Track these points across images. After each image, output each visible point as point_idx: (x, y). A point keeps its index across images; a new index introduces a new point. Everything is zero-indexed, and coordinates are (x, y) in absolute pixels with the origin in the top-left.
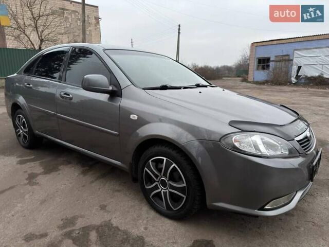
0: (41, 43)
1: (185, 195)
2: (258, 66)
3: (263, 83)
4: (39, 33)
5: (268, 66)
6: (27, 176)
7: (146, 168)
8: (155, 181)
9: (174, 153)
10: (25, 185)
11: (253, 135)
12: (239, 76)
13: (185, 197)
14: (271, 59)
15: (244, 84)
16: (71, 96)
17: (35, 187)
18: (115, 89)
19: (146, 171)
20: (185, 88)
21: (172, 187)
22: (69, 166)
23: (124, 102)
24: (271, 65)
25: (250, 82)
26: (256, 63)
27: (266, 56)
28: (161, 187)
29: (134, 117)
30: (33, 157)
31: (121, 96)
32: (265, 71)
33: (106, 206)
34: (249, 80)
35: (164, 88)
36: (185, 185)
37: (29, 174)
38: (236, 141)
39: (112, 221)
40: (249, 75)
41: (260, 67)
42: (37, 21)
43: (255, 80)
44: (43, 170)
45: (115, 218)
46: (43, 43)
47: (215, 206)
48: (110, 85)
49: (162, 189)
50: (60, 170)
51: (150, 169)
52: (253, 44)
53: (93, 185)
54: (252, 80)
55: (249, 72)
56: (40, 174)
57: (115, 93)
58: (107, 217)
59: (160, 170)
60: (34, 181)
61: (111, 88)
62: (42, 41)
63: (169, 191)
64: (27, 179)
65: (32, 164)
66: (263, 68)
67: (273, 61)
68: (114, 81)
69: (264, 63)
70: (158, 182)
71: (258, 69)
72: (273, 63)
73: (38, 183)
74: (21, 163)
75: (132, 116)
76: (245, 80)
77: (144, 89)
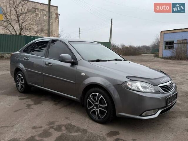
0: (21, 31)
1: (106, 110)
2: (166, 46)
3: (169, 58)
4: (20, 24)
5: (173, 47)
6: (26, 105)
7: (88, 99)
8: (93, 105)
9: (101, 91)
10: (26, 109)
11: (137, 82)
12: (153, 53)
13: (106, 111)
14: (174, 42)
15: (156, 59)
16: (51, 64)
17: (31, 110)
18: (74, 61)
19: (88, 100)
20: (109, 61)
21: (100, 107)
22: (47, 101)
23: (79, 67)
24: (174, 46)
25: (160, 58)
26: (164, 44)
27: (171, 40)
28: (95, 107)
29: (83, 74)
30: (27, 97)
31: (77, 65)
32: (171, 50)
33: (68, 118)
34: (159, 56)
35: (98, 61)
36: (106, 105)
37: (27, 105)
38: (129, 85)
39: (72, 123)
40: (160, 53)
41: (167, 47)
42: (19, 17)
43: (164, 56)
44: (33, 103)
45: (73, 122)
46: (22, 31)
47: (120, 114)
48: (72, 59)
49: (96, 108)
50: (42, 103)
51: (90, 99)
52: (162, 32)
53: (61, 109)
54: (162, 56)
55: (160, 51)
56: (33, 104)
57: (74, 63)
58: (69, 122)
59: (95, 99)
60: (30, 107)
61: (72, 61)
62: (22, 29)
63: (99, 109)
64: (26, 106)
65: (27, 100)
66: (169, 48)
67: (176, 43)
68: (74, 57)
69: (169, 45)
70: (94, 105)
71: (165, 49)
72: (176, 45)
73: (33, 108)
74: (21, 99)
75: (82, 74)
76: (157, 56)
77: (88, 61)
